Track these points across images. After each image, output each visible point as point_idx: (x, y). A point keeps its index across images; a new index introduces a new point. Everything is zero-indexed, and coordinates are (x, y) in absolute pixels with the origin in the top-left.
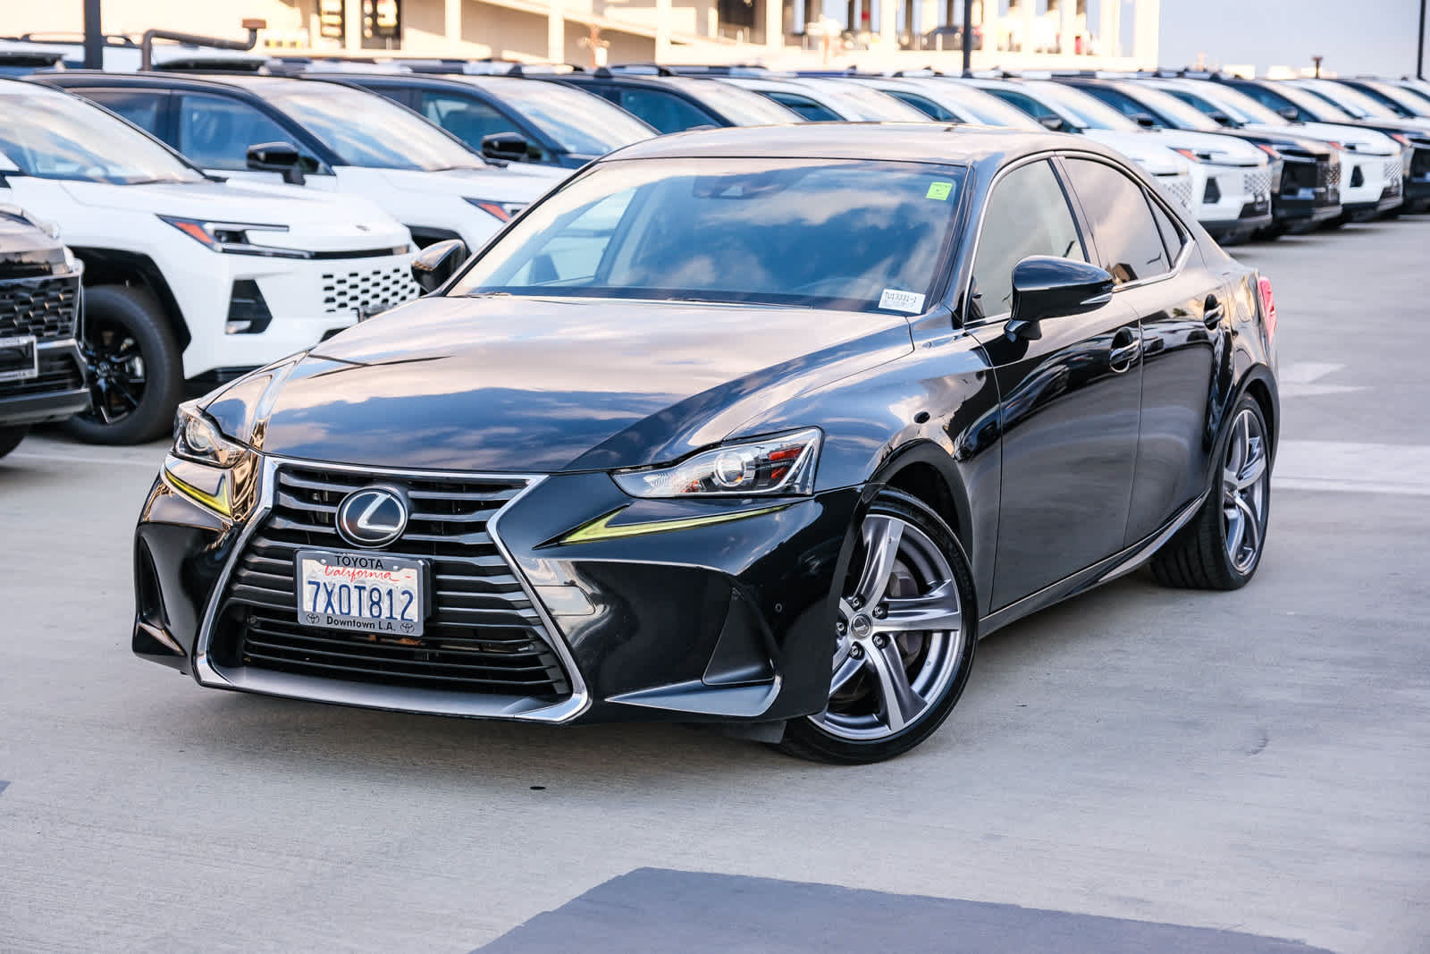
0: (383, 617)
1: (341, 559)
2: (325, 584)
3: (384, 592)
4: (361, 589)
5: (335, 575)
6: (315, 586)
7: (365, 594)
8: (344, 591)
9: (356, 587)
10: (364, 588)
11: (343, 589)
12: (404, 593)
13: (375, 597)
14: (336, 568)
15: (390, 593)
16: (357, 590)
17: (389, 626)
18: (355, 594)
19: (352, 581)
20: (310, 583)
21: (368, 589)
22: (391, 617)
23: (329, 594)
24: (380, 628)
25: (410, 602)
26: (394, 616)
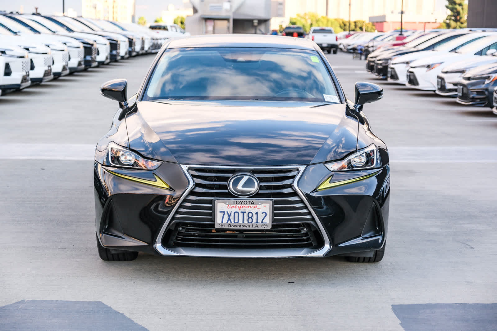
0: (253, 223)
1: (235, 202)
2: (227, 212)
3: (254, 213)
4: (243, 213)
5: (232, 208)
6: (223, 213)
7: (246, 215)
8: (236, 214)
9: (241, 212)
10: (245, 212)
11: (235, 213)
12: (263, 213)
13: (250, 215)
14: (232, 206)
15: (257, 213)
16: (242, 213)
17: (257, 226)
18: (241, 215)
19: (239, 210)
20: (220, 212)
21: (247, 213)
22: (257, 222)
23: (229, 216)
24: (252, 227)
25: (265, 216)
26: (258, 222)
